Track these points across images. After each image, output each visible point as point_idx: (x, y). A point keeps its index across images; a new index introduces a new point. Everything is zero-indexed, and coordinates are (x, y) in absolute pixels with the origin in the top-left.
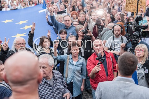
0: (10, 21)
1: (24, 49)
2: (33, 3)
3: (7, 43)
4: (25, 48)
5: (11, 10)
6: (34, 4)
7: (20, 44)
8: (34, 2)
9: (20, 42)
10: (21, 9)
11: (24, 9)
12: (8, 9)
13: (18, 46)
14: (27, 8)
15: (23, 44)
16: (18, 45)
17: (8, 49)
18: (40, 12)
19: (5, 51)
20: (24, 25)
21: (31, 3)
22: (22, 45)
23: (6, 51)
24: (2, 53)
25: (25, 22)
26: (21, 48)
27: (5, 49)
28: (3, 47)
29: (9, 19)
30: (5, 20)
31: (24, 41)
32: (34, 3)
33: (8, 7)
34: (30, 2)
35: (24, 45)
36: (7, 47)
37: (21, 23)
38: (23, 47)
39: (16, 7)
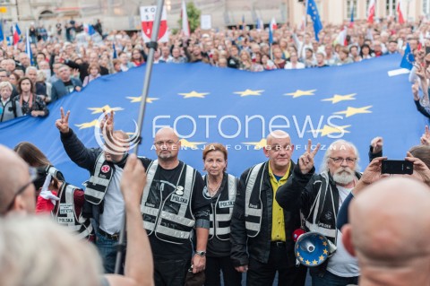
0: (308, 93)
1: (349, 173)
2: (371, 52)
3: (311, 156)
4: (352, 173)
5: (306, 67)
6: (373, 55)
7: (340, 158)
8: (373, 49)
9: (341, 155)
10: (335, 66)
11: (343, 65)
12: (300, 66)
13: (334, 165)
14: (350, 64)
15: (348, 159)
16: (334, 162)
17: (313, 170)
18: (391, 73)
19: (304, 175)
20: (343, 106)
21: (366, 50)
22: (345, 163)
23: (307, 175)
24: (297, 179)
25: (347, 97)
26: (341, 169)
27: (304, 169)
28: (301, 163)
29: (304, 90)
30: (295, 91)
31: (352, 152)
32: (373, 51)
33: (299, 60)
34: (362, 48)
35: (350, 165)
36: (310, 166)
37: (337, 99)
38: (348, 169)
39: (326, 62)
